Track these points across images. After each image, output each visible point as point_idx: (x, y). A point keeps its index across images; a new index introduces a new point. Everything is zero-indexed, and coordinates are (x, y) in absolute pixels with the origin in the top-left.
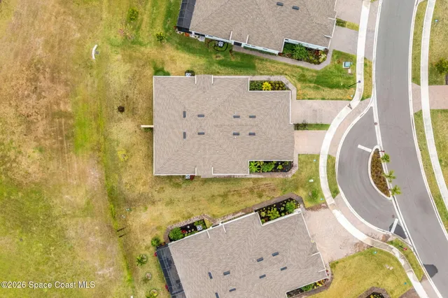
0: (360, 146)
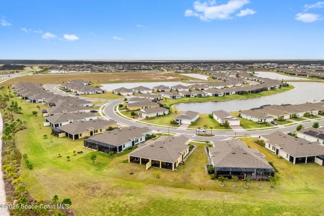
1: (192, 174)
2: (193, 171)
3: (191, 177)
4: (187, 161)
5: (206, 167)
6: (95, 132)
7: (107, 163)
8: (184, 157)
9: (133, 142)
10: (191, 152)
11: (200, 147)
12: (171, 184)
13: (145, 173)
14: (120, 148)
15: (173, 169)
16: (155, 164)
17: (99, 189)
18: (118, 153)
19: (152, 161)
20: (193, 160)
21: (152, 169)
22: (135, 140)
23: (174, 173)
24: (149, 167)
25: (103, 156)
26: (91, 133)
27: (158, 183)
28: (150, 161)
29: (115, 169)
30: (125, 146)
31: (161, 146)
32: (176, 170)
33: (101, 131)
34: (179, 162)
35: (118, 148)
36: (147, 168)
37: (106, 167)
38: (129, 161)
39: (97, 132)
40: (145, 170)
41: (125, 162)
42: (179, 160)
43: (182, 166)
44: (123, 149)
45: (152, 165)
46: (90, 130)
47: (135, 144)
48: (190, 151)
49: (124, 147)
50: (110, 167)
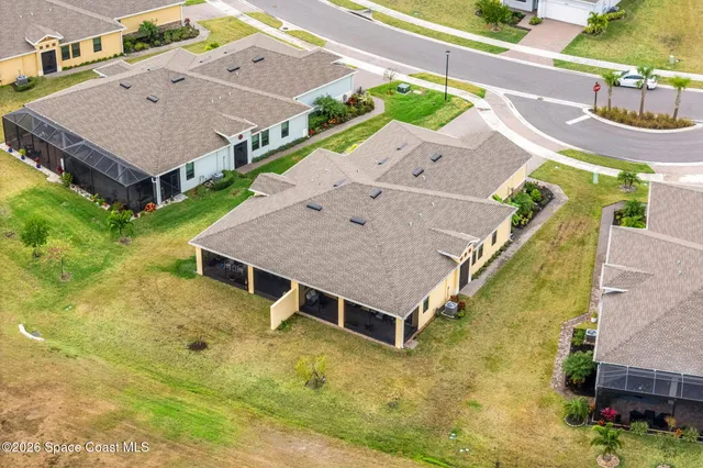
0: (569, 123)
1: (485, 380)
2: (491, 362)
3: (473, 397)
4: (482, 293)
5: (565, 342)
6: (65, 56)
7: (97, 269)
8: (473, 270)
9: (240, 150)
10: (526, 237)
11: (587, 199)
12: (367, 428)
13: (262, 347)
14: (171, 182)
15: (399, 344)
16: (318, 305)
17: (31, 428)
18: (160, 205)
19: (304, 290)
20: (515, 289)
21: (298, 329)
22: (248, 138)
23: (397, 364)
24: (285, 317)
25: (87, 216)
26: (49, 62)
27: (306, 415)
28: (295, 286)
29: (128, 308)
30: (197, 173)
31: (358, 214)
32: (413, 345)
33: (98, 47)
34: (435, 304)
35: (158, 182)
36: (275, 323)
37: (89, 291)
38: (200, 271)
39: (77, 53)
40: (263, 335)
41: (181, 269)
42: (443, 291)
43: (450, 327)
44: (186, 185)
45: (302, 308)
46: (41, 46)
47: (251, 154)
48: (518, 227)
49: (190, 175)
50: (107, 296)
